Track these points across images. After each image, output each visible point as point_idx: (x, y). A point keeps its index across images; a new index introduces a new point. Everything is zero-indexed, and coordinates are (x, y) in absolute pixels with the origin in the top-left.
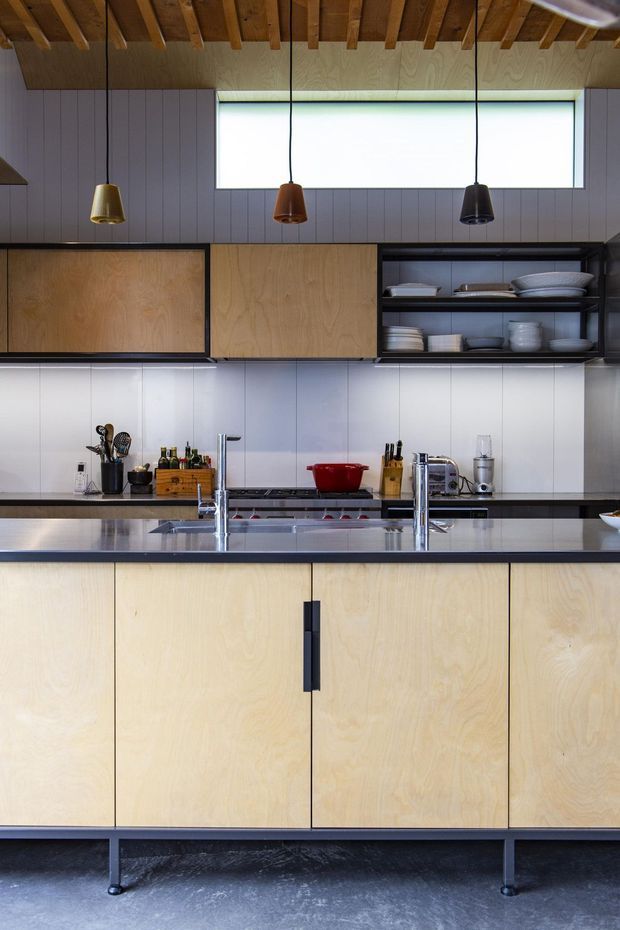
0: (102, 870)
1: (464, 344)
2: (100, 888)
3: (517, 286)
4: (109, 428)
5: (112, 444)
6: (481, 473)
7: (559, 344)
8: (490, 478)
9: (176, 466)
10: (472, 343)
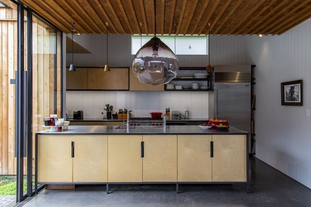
0: (105, 190)
1: (183, 87)
2: (105, 193)
3: (193, 76)
4: (108, 105)
5: (109, 108)
6: (187, 114)
7: (202, 88)
8: (188, 115)
9: (122, 113)
10: (184, 87)
